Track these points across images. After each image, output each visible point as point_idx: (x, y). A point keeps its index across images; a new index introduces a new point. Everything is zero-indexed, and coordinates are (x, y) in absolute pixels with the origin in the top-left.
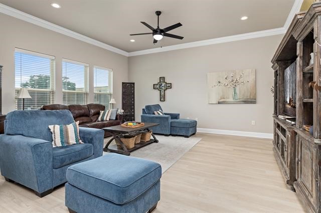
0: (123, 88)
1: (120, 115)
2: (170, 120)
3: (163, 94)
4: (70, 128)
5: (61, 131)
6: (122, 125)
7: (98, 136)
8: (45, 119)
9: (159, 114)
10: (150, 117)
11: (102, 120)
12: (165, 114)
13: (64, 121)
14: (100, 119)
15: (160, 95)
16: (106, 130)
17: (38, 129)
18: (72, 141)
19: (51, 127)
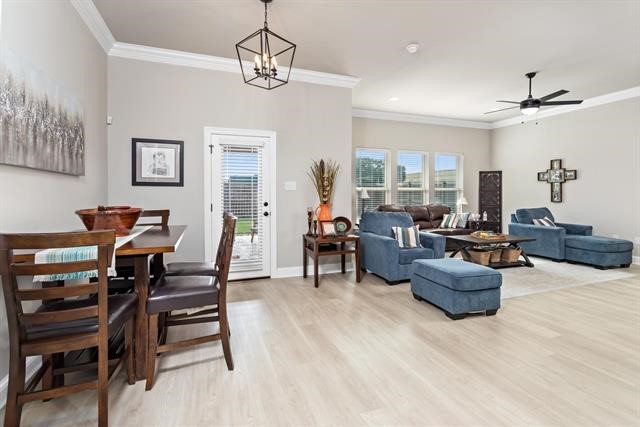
0: (481, 180)
1: (474, 223)
2: (565, 236)
3: (557, 188)
4: (411, 230)
5: (403, 233)
6: (472, 234)
7: (438, 241)
8: (389, 221)
9: (542, 224)
10: (523, 229)
11: (446, 227)
12: (557, 225)
13: (405, 224)
14: (443, 224)
15: (552, 191)
16: (447, 239)
17: (384, 228)
18: (413, 244)
19: (394, 228)
